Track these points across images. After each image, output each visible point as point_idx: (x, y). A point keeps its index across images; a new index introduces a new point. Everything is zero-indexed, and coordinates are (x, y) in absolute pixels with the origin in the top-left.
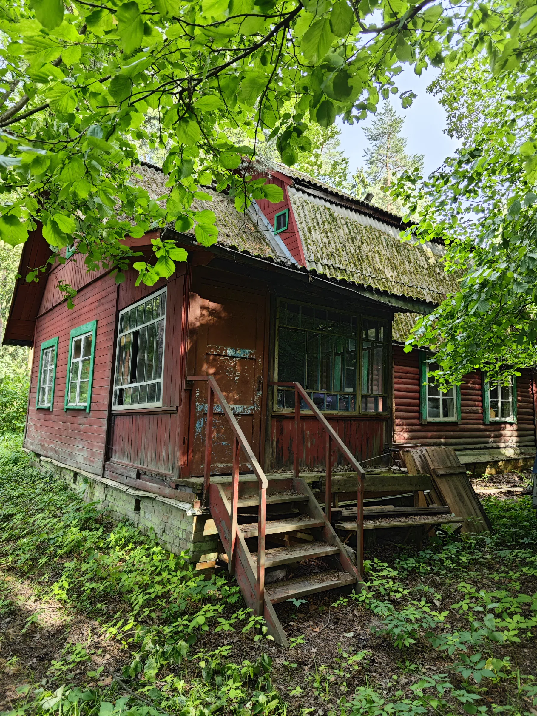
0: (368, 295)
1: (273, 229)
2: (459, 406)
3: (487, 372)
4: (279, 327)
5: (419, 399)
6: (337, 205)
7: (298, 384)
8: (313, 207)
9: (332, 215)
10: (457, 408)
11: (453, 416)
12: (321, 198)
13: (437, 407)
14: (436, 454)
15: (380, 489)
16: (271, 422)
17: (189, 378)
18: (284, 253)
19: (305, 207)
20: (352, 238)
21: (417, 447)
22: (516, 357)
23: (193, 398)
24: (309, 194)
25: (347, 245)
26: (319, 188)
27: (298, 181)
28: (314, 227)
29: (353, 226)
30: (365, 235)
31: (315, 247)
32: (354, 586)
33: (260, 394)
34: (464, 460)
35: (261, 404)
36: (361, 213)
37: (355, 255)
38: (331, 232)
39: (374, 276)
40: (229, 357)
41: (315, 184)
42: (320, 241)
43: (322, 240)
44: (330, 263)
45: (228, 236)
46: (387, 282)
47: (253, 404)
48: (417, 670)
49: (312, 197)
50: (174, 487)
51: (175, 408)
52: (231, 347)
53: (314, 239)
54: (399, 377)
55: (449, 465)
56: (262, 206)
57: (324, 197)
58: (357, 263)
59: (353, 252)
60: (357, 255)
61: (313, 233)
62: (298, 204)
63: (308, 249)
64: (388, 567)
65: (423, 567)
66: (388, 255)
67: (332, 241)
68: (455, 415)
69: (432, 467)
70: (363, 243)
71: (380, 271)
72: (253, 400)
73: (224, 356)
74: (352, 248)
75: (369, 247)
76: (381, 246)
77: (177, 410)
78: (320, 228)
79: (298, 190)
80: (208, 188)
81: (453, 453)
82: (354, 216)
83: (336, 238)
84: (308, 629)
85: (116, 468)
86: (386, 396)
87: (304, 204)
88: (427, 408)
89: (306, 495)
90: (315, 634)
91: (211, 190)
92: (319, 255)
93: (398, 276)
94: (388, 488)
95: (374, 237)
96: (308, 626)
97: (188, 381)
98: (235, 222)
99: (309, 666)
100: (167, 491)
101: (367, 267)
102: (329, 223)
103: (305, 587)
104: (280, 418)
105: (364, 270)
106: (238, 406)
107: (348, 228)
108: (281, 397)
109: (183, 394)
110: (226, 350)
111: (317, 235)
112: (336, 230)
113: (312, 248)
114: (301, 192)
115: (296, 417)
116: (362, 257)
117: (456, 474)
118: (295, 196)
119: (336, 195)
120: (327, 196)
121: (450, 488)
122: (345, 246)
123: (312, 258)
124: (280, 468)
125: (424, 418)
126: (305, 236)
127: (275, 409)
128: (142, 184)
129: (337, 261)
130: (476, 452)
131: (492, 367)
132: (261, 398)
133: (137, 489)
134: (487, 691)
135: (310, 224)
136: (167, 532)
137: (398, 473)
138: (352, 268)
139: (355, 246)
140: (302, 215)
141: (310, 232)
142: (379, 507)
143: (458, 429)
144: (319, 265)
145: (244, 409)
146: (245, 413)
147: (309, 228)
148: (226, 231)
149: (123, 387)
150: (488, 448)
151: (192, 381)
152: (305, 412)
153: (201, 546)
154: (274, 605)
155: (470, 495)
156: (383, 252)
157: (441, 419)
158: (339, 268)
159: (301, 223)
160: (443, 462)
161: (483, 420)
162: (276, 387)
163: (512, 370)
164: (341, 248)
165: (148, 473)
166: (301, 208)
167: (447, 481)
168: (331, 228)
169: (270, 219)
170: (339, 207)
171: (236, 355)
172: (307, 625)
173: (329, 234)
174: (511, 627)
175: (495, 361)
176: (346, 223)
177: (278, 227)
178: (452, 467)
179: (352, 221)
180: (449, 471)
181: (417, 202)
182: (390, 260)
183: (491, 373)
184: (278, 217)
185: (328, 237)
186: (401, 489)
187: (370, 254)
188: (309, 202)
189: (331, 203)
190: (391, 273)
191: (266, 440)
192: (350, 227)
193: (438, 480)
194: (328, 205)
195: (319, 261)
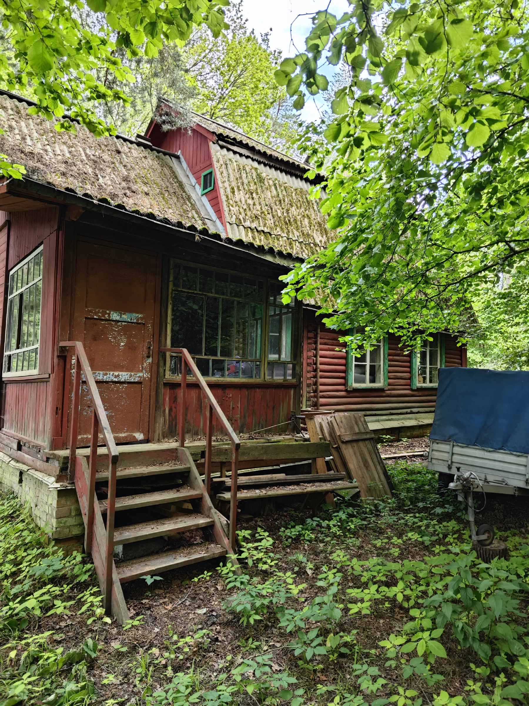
0: (269, 258)
1: (199, 190)
2: (386, 373)
3: (401, 337)
4: (173, 290)
5: (345, 365)
6: (265, 165)
7: (185, 351)
8: (238, 165)
9: (259, 176)
10: (384, 374)
11: (380, 382)
12: (247, 157)
13: (364, 373)
14: (343, 420)
15: (274, 457)
16: (162, 390)
17: (62, 344)
18: (209, 215)
19: (229, 165)
20: (280, 201)
21: (330, 413)
22: (427, 322)
23: (68, 367)
24: (235, 153)
25: (275, 207)
26: (246, 146)
27: (221, 137)
28: (238, 187)
29: (283, 188)
30: (294, 197)
31: (237, 208)
32: (223, 559)
33: (150, 360)
34: (373, 426)
35: (151, 371)
36: (292, 175)
37: (282, 218)
38: (257, 193)
39: (301, 240)
40: (113, 321)
41: (241, 141)
42: (243, 202)
43: (246, 201)
44: (253, 226)
45: (147, 194)
46: (316, 247)
47: (142, 371)
48: (258, 648)
49: (238, 155)
50: (45, 459)
51: (47, 376)
52: (116, 310)
53: (237, 199)
54: (325, 344)
55: (357, 430)
56: (190, 165)
57: (251, 156)
58: (284, 227)
59: (280, 215)
60: (285, 218)
61: (236, 193)
62: (221, 162)
63: (230, 210)
64: (268, 536)
65: (308, 535)
66: (319, 219)
67: (257, 203)
68: (382, 381)
69: (338, 434)
70: (292, 206)
71: (308, 235)
72: (142, 367)
73: (106, 320)
74: (279, 211)
75: (298, 211)
76: (311, 209)
77: (49, 378)
78: (244, 189)
79: (222, 147)
80: (131, 142)
81: (362, 419)
82: (283, 178)
83: (262, 200)
84: (161, 607)
85: (3, 439)
86: (295, 362)
87: (228, 162)
88: (353, 374)
89: (188, 466)
90: (166, 611)
91: (135, 145)
92: (241, 217)
93: (328, 241)
94: (282, 456)
95: (305, 200)
96: (161, 604)
97: (61, 347)
98: (159, 180)
99: (145, 648)
100: (39, 464)
101: (294, 231)
102: (255, 184)
103: (165, 562)
104: (173, 386)
105: (291, 234)
106: (124, 373)
107: (277, 190)
108: (175, 363)
109: (56, 360)
110: (109, 314)
111: (240, 196)
112: (263, 191)
113: (235, 209)
114: (225, 150)
115: (182, 385)
116: (289, 221)
117: (364, 440)
118: (219, 153)
119: (264, 154)
120: (254, 154)
121: (355, 454)
122: (272, 209)
123: (233, 220)
124: (173, 437)
125: (349, 384)
126: (227, 197)
127: (167, 377)
128: (52, 135)
129: (261, 224)
130: (402, 416)
131: (405, 331)
132: (151, 365)
133: (18, 461)
134: (324, 669)
135: (234, 184)
136: (38, 507)
137: (300, 440)
138: (278, 231)
139: (283, 209)
140: (225, 174)
141: (233, 192)
142: (269, 476)
143: (384, 394)
144: (241, 227)
145: (131, 376)
146: (132, 380)
147: (233, 189)
148: (146, 189)
149: (11, 353)
150: (414, 413)
151: (65, 347)
152: (190, 379)
153: (66, 521)
154: (122, 584)
155: (375, 460)
156: (313, 216)
157: (368, 385)
158: (263, 231)
159: (224, 182)
160: (352, 428)
161: (410, 385)
162: (168, 354)
163: (424, 335)
164: (267, 210)
165: (27, 445)
166: (224, 166)
167: (353, 447)
168: (257, 189)
169: (198, 179)
170: (268, 167)
171: (121, 320)
172: (161, 601)
173: (254, 195)
174: (367, 598)
175: (407, 326)
176: (275, 185)
177: (205, 188)
178: (360, 433)
179: (281, 183)
180: (355, 438)
181: (324, 157)
182: (320, 225)
183: (405, 338)
184: (205, 176)
185: (253, 198)
186: (297, 457)
187: (299, 217)
188: (234, 161)
189: (259, 163)
190: (320, 238)
191: (157, 408)
192: (278, 188)
193: (343, 447)
194: (255, 164)
195: (241, 223)
